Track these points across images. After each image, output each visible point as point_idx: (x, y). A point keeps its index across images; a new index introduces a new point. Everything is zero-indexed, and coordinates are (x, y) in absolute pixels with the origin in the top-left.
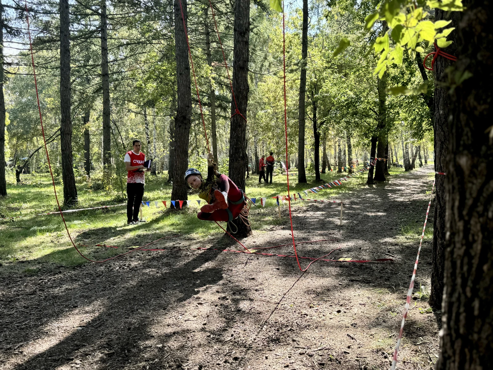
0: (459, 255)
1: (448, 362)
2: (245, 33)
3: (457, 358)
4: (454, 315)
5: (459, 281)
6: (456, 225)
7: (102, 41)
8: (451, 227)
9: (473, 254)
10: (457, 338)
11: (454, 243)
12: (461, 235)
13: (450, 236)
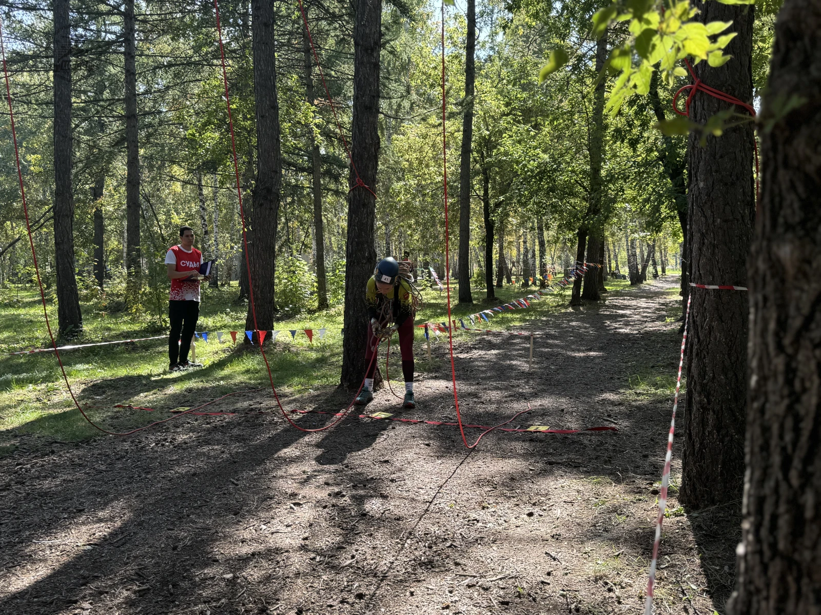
0: (777, 416)
1: (755, 599)
2: (372, 50)
3: (773, 593)
4: (767, 517)
5: (776, 459)
6: (770, 362)
7: (126, 60)
8: (761, 366)
9: (802, 412)
10: (772, 558)
11: (766, 394)
12: (781, 379)
13: (758, 382)
